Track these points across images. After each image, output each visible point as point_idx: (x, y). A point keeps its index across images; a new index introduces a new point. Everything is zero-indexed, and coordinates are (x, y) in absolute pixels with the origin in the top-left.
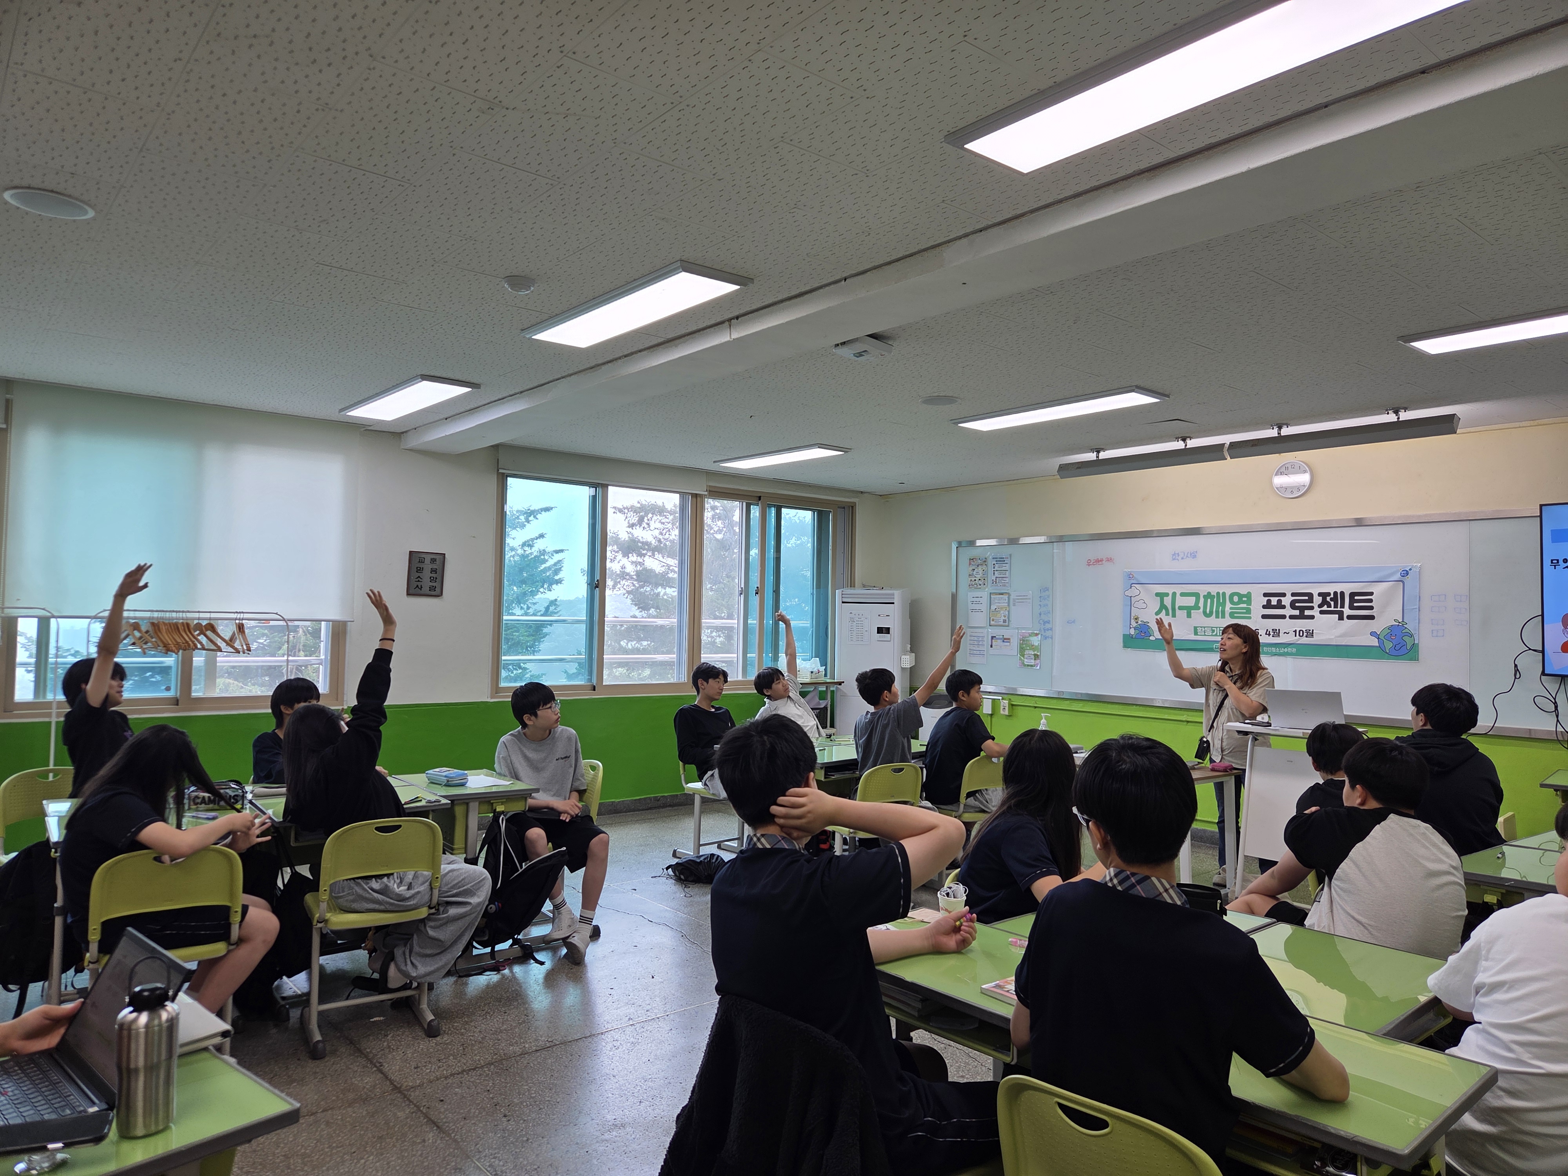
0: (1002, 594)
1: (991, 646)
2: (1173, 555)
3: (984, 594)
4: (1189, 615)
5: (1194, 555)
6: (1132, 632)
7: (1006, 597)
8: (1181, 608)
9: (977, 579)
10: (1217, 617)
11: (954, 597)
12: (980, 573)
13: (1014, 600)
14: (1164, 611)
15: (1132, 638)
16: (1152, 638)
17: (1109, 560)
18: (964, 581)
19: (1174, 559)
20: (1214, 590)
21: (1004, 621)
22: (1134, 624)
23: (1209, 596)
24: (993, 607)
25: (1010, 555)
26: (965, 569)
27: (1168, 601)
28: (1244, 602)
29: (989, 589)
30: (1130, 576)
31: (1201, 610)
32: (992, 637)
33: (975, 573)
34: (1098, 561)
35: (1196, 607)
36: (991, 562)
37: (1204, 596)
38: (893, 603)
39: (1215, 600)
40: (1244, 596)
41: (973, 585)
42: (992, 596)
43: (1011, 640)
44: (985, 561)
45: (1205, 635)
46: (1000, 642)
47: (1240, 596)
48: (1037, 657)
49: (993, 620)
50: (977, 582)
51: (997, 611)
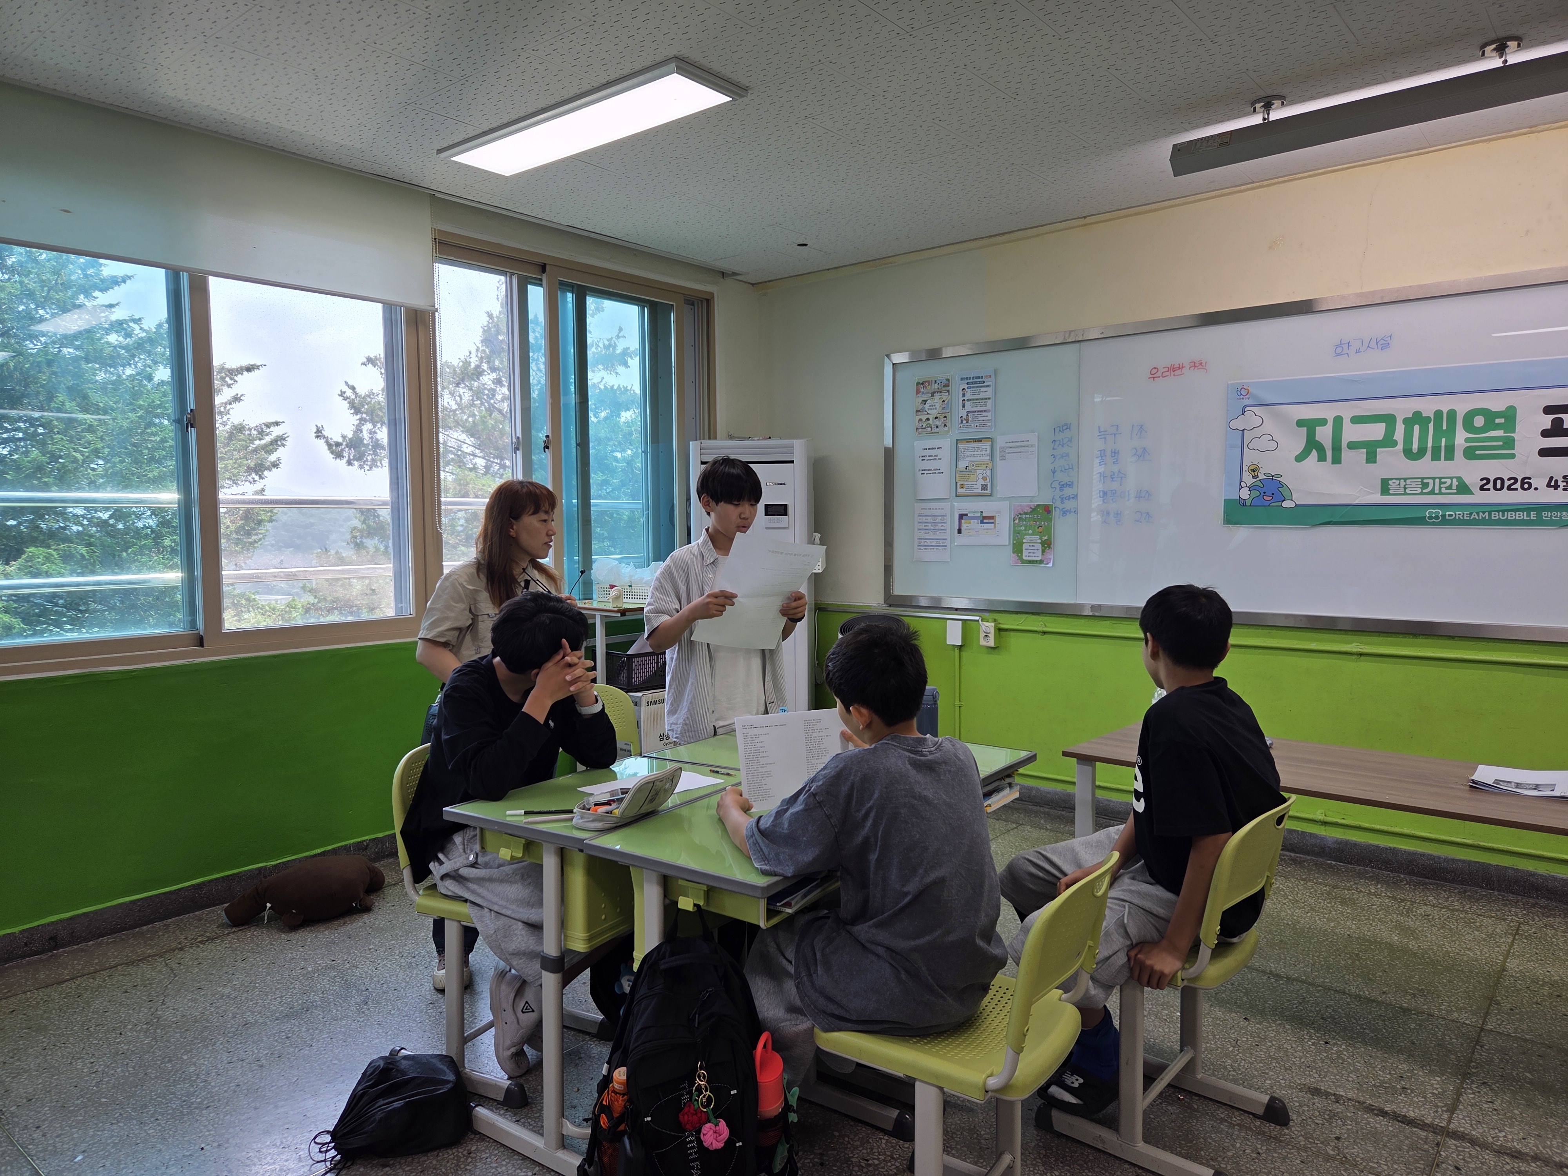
0: (979, 440)
2: (1337, 346)
4: (1371, 458)
5: (1384, 344)
6: (1245, 494)
7: (987, 445)
8: (1352, 446)
9: (931, 418)
10: (1436, 457)
11: (889, 455)
13: (1003, 450)
14: (1314, 453)
15: (1244, 505)
16: (1287, 504)
17: (1196, 365)
19: (1338, 355)
20: (1428, 407)
21: (984, 487)
22: (1248, 479)
23: (1417, 418)
24: (962, 465)
25: (995, 371)
26: (909, 401)
27: (1324, 434)
28: (1498, 427)
30: (1242, 391)
31: (1400, 447)
34: (1174, 369)
35: (1388, 441)
36: (957, 387)
37: (1406, 421)
38: (792, 462)
39: (1431, 426)
40: (1499, 414)
41: (924, 428)
42: (961, 446)
43: (997, 520)
44: (947, 385)
45: (1406, 494)
46: (975, 524)
47: (1490, 416)
48: (1047, 545)
49: (962, 486)
50: (931, 422)
51: (970, 471)
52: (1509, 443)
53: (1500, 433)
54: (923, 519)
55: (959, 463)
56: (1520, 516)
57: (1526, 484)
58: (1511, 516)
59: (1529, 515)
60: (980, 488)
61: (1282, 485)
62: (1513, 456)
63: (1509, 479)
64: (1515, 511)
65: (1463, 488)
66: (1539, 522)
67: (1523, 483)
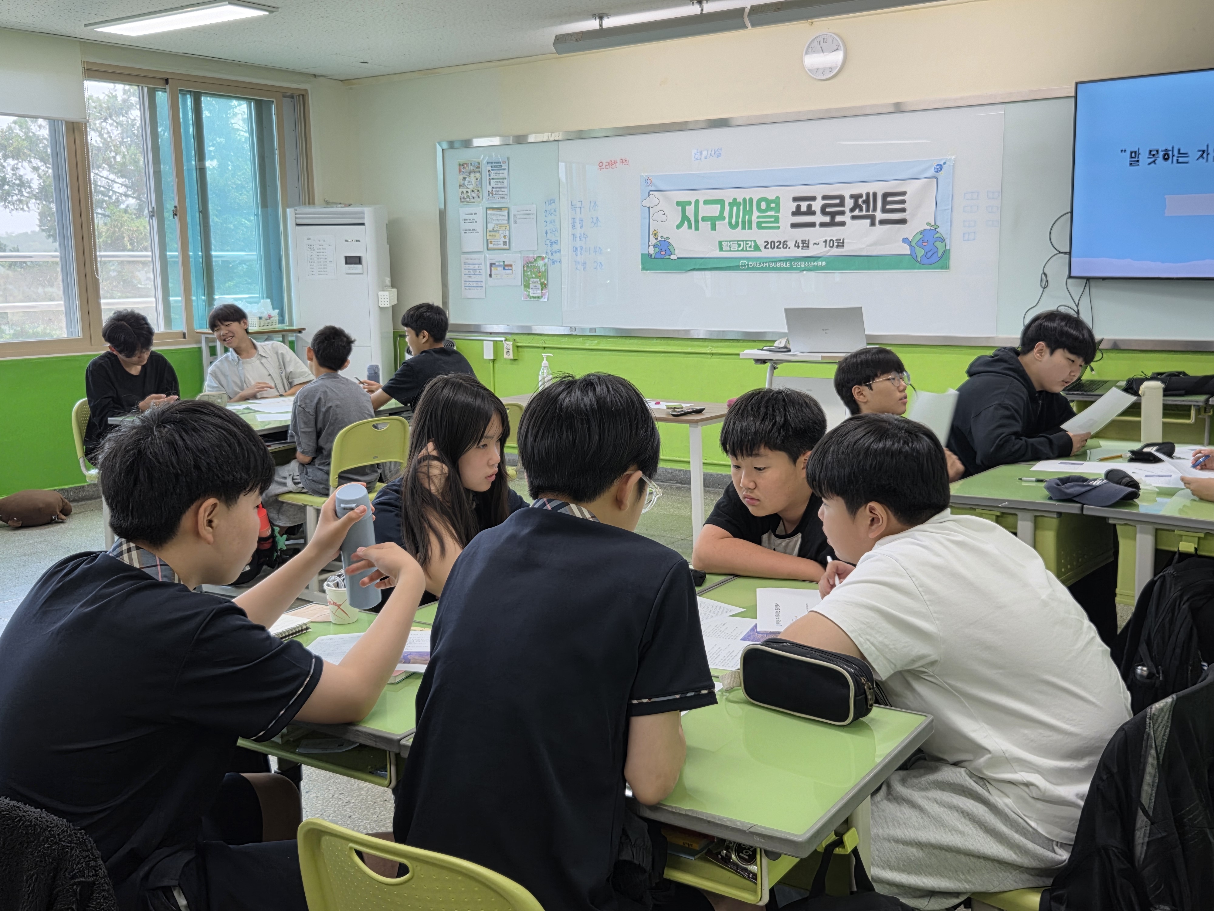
0: (500, 209)
1: (490, 276)
2: (696, 153)
3: (479, 210)
4: (713, 228)
5: (718, 154)
6: (651, 250)
7: (505, 213)
8: (704, 219)
9: (469, 191)
10: (744, 228)
11: (443, 215)
12: (473, 183)
13: (515, 215)
14: (686, 223)
15: (651, 258)
16: (673, 257)
17: (624, 162)
18: (454, 193)
19: (697, 159)
20: (740, 195)
21: (505, 243)
22: (653, 241)
23: (735, 203)
24: (490, 227)
25: (508, 159)
26: (454, 178)
27: (690, 211)
28: (772, 209)
29: (485, 202)
30: (648, 181)
31: (727, 220)
32: (491, 265)
33: (466, 182)
34: (612, 164)
35: (721, 217)
36: (485, 168)
37: (730, 203)
38: (363, 224)
39: (741, 207)
40: (772, 201)
41: (465, 199)
42: (489, 212)
43: (514, 267)
44: (478, 167)
45: (730, 251)
46: (500, 270)
47: (768, 202)
48: (544, 286)
49: (491, 242)
50: (469, 194)
51: (496, 231)
52: (777, 220)
53: (772, 213)
54: (467, 267)
55: (489, 225)
56: (783, 264)
57: (785, 244)
58: (778, 265)
59: (786, 264)
60: (502, 243)
61: (670, 244)
62: (778, 228)
63: (778, 242)
64: (780, 261)
65: (757, 248)
66: (791, 269)
67: (784, 244)
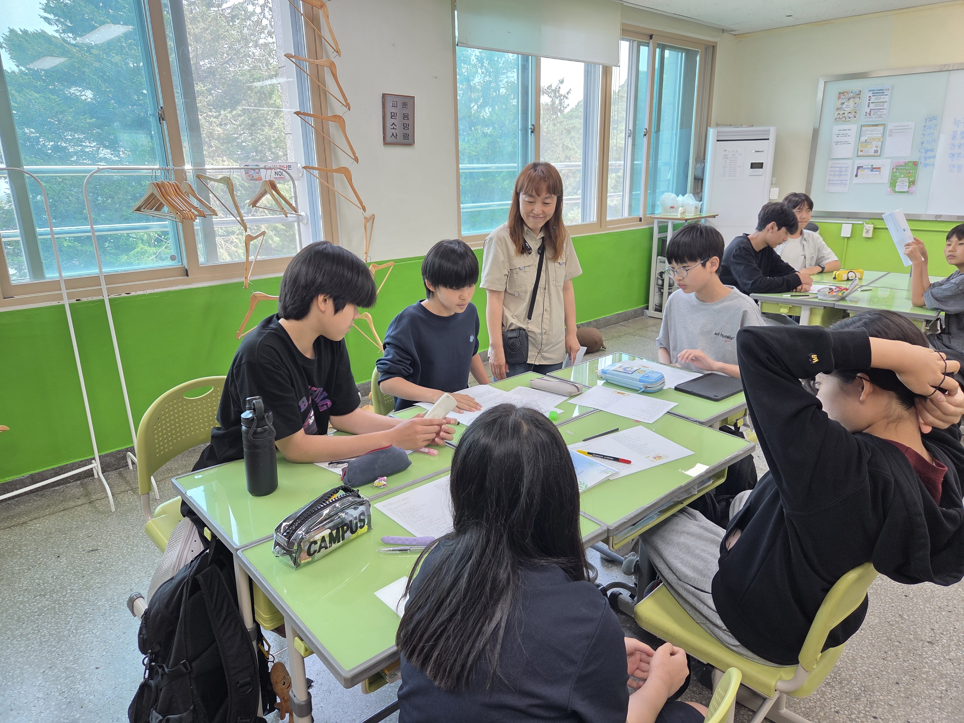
0: (876, 125)
1: (856, 176)
3: (854, 126)
7: (881, 128)
9: (846, 113)
11: (817, 131)
13: (891, 131)
18: (830, 115)
21: (876, 151)
24: (863, 139)
25: (892, 87)
26: (833, 103)
29: (861, 121)
32: (858, 168)
33: (844, 106)
36: (866, 95)
38: (768, 139)
41: (841, 118)
42: (863, 128)
43: (882, 170)
44: (859, 94)
46: (867, 172)
48: (912, 183)
49: (861, 151)
50: (845, 115)
51: (868, 142)
54: (834, 169)
55: (861, 138)
60: (873, 151)
